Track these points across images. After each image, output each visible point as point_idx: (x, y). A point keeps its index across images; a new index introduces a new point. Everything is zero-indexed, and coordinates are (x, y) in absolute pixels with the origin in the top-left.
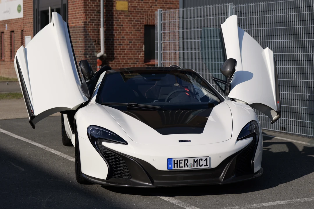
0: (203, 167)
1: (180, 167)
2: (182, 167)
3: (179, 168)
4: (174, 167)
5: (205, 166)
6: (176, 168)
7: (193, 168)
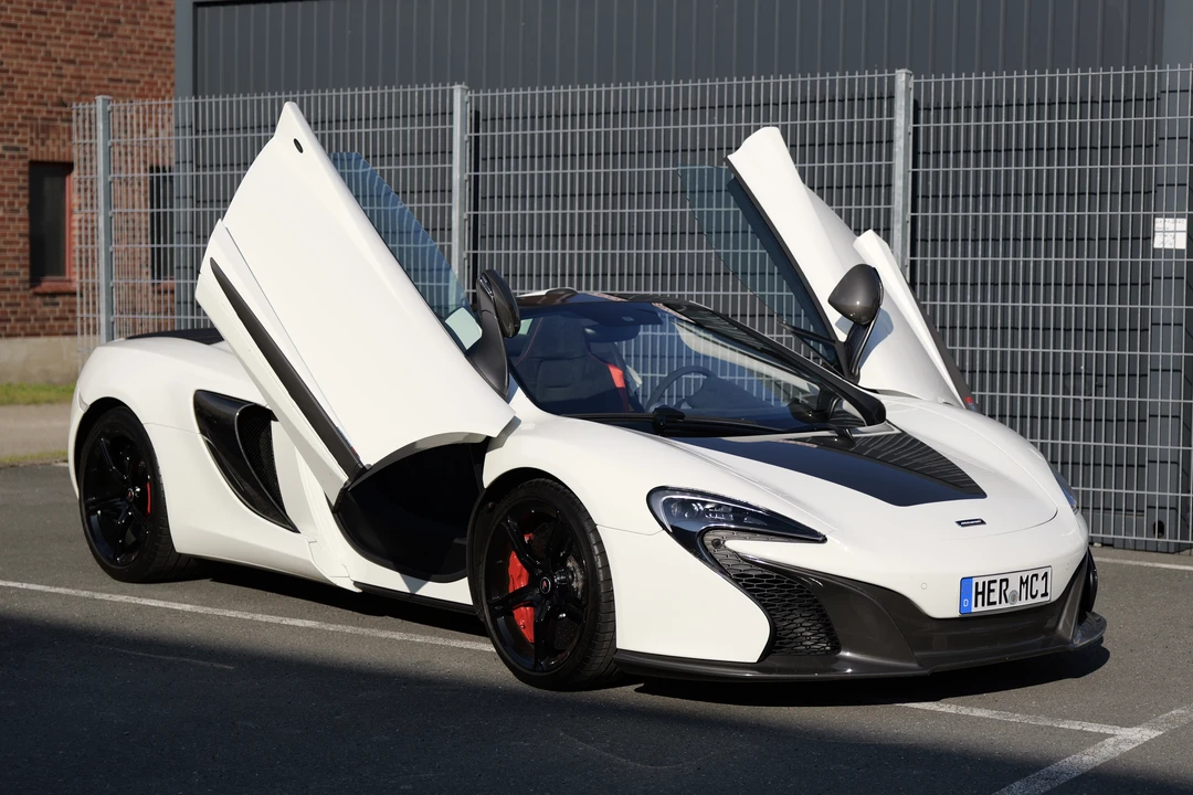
0: (1039, 599)
1: (989, 604)
2: (994, 603)
3: (987, 608)
4: (976, 606)
5: (1043, 595)
6: (980, 608)
7: (1018, 604)
